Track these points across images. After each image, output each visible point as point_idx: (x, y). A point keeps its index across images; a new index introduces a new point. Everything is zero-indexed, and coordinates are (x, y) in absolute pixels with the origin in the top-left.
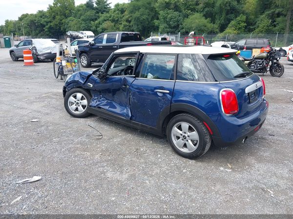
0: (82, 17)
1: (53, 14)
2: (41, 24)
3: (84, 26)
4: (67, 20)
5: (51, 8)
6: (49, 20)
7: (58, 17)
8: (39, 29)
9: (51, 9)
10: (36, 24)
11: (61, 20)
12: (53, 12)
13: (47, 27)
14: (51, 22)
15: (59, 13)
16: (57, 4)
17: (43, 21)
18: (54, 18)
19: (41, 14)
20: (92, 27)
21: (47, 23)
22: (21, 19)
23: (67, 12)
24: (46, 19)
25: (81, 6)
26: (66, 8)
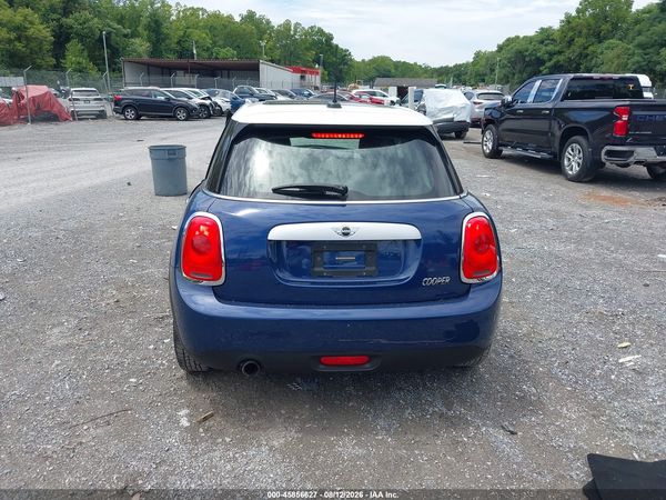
0: (641, 39)
1: (571, 34)
2: (538, 59)
3: (638, 62)
4: (599, 48)
5: (568, 20)
6: (557, 49)
7: (580, 41)
8: (529, 69)
9: (569, 22)
10: (527, 59)
11: (586, 48)
12: (572, 29)
13: (548, 64)
14: (560, 53)
15: (585, 31)
16: (586, 10)
17: (542, 52)
18: (571, 42)
19: (545, 36)
20: (659, 63)
21: (552, 54)
22: (500, 48)
23: (606, 27)
24: (550, 48)
25: (647, 11)
26: (606, 17)
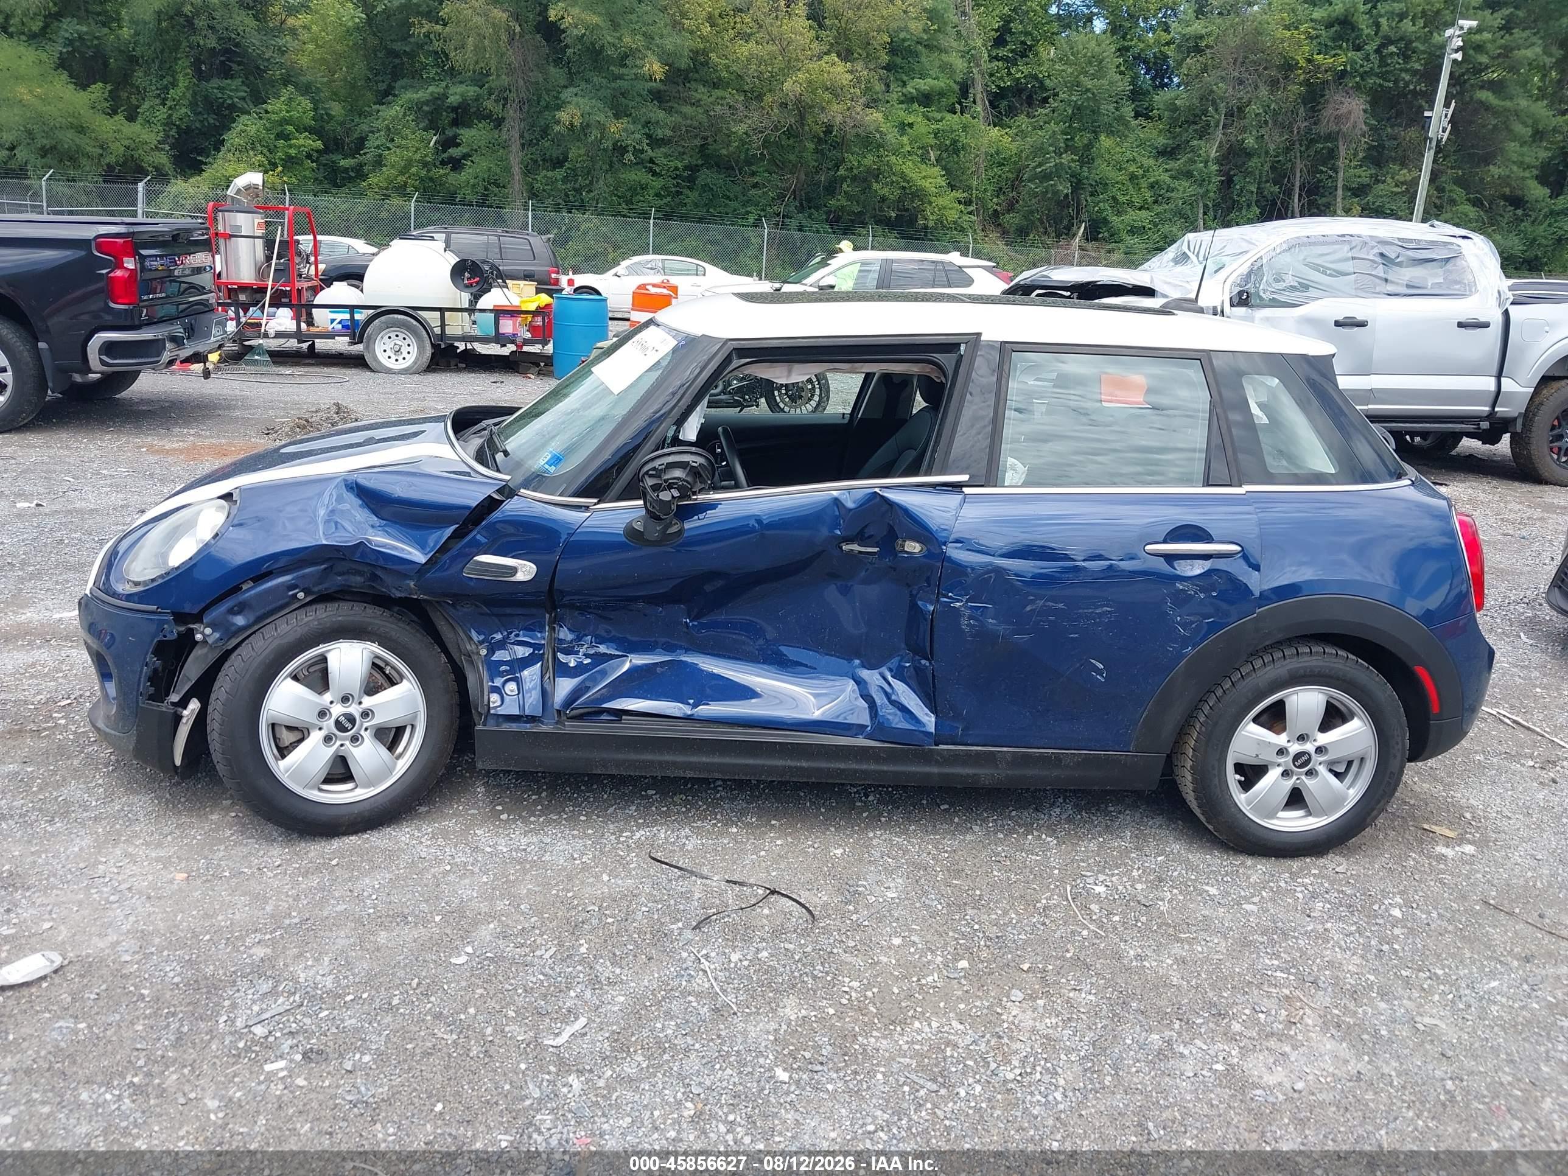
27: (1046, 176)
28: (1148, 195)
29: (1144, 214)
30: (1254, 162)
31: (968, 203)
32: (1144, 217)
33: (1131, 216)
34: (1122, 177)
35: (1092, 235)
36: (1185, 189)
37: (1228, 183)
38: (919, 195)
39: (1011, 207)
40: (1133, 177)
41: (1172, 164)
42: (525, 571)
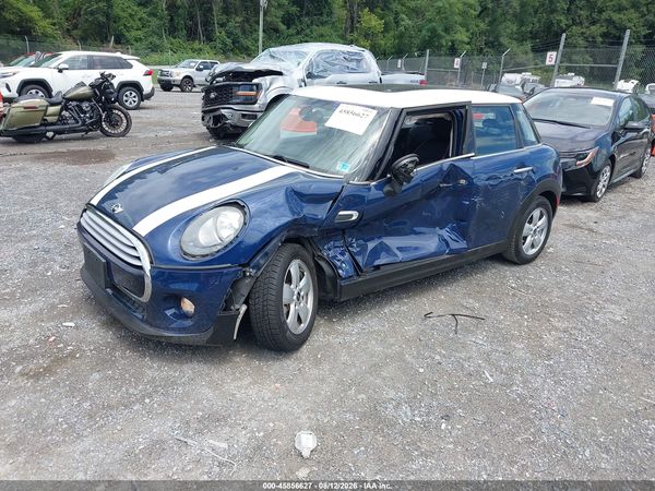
27: (92, 13)
28: (139, 23)
29: (140, 32)
30: (180, 11)
31: (54, 24)
32: (140, 33)
33: (134, 33)
34: (125, 15)
35: (118, 42)
36: (154, 22)
37: (172, 20)
38: (30, 20)
39: (75, 27)
40: (131, 15)
41: (146, 10)
42: (355, 215)
